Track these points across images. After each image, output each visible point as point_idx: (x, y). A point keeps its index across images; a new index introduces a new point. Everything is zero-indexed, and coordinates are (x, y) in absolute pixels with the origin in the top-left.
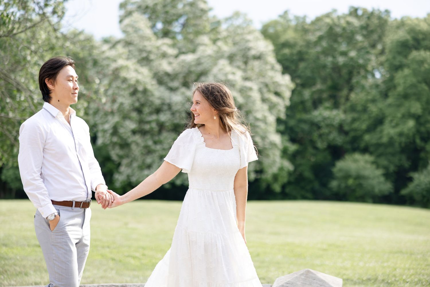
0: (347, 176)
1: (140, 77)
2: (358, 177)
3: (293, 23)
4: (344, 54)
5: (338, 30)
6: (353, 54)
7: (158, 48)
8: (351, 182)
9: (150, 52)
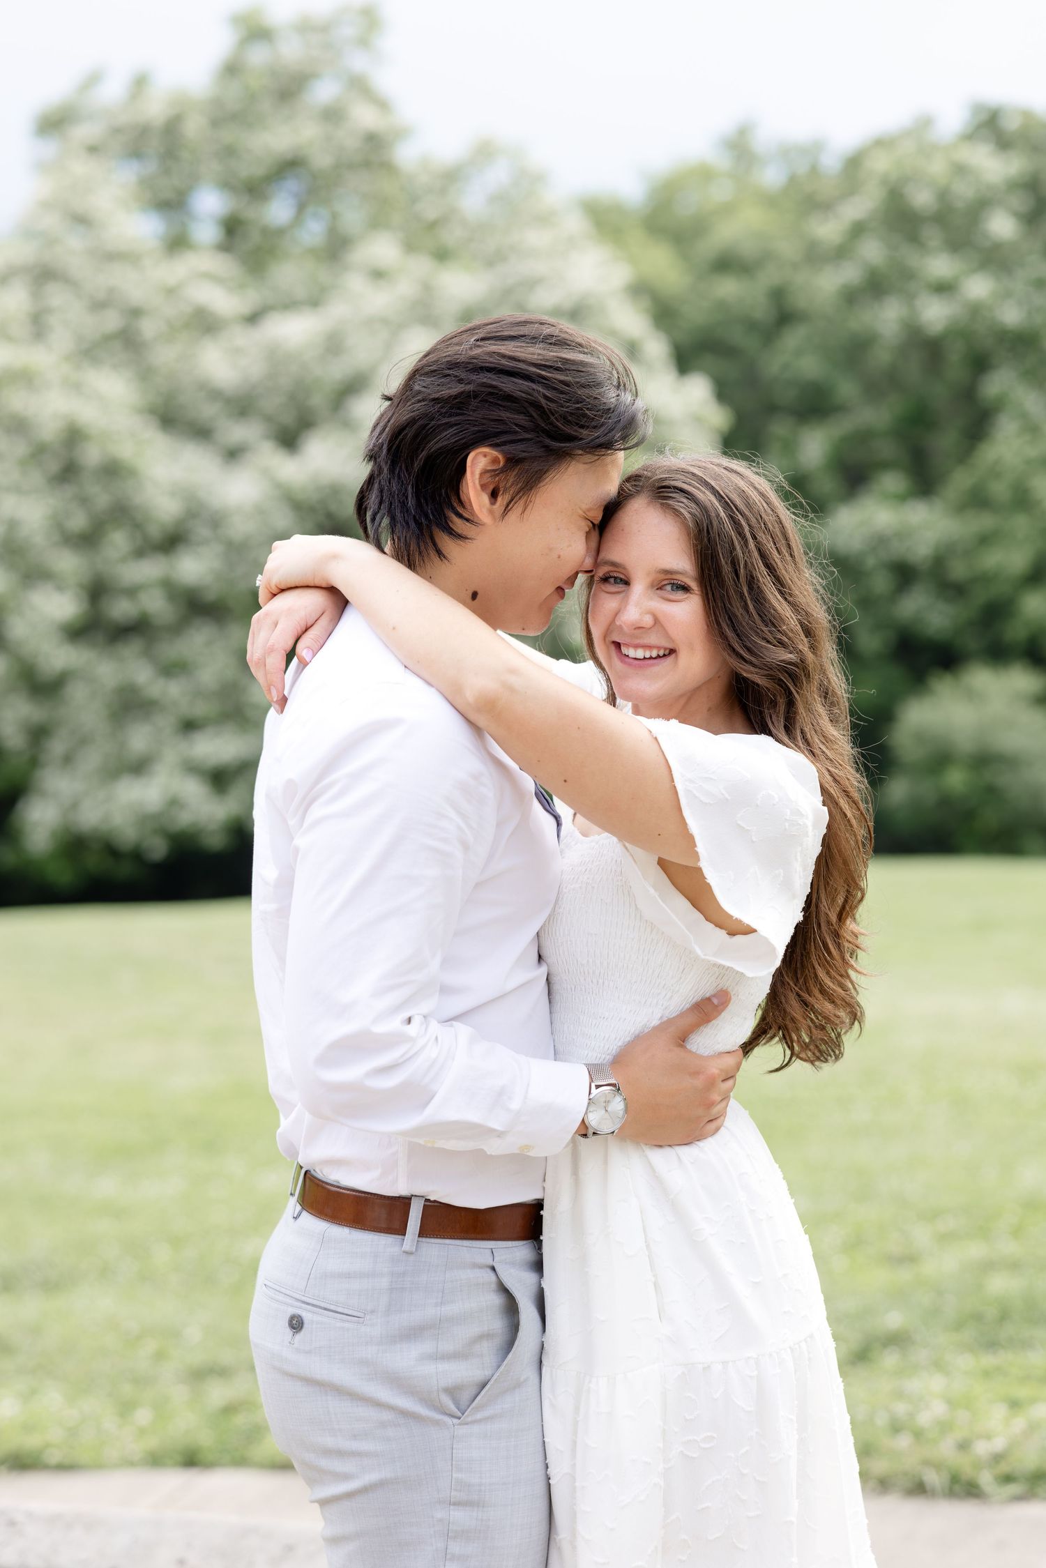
0: (940, 759)
1: (87, 414)
2: (984, 760)
3: (772, 177)
4: (944, 288)
5: (922, 199)
6: (978, 287)
7: (171, 292)
8: (956, 780)
9: (136, 313)
